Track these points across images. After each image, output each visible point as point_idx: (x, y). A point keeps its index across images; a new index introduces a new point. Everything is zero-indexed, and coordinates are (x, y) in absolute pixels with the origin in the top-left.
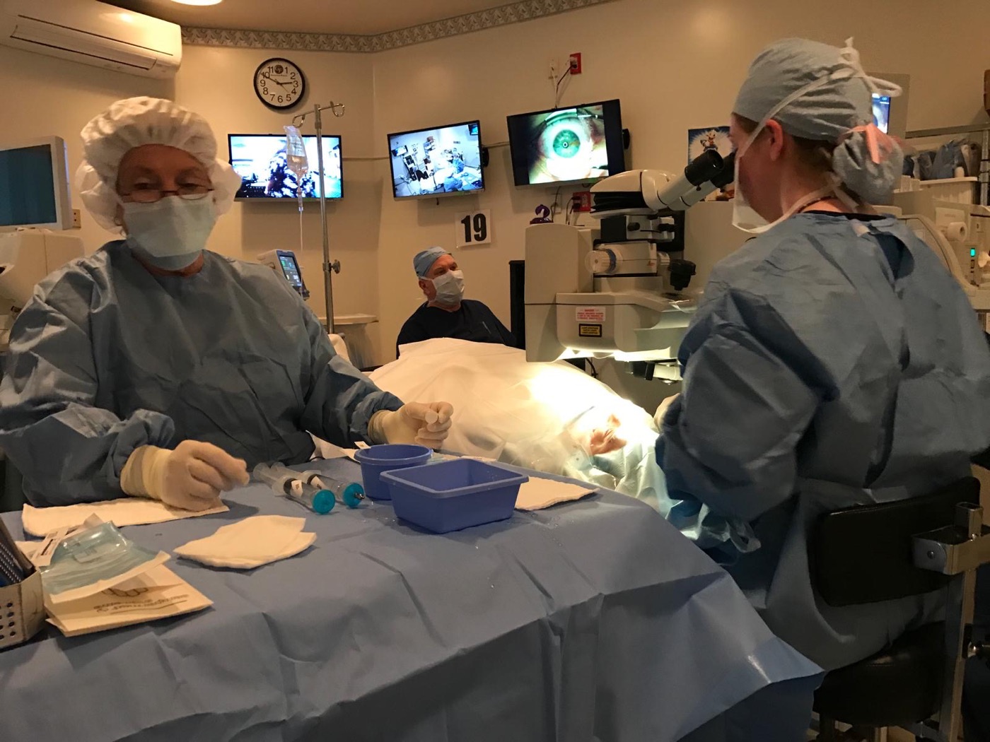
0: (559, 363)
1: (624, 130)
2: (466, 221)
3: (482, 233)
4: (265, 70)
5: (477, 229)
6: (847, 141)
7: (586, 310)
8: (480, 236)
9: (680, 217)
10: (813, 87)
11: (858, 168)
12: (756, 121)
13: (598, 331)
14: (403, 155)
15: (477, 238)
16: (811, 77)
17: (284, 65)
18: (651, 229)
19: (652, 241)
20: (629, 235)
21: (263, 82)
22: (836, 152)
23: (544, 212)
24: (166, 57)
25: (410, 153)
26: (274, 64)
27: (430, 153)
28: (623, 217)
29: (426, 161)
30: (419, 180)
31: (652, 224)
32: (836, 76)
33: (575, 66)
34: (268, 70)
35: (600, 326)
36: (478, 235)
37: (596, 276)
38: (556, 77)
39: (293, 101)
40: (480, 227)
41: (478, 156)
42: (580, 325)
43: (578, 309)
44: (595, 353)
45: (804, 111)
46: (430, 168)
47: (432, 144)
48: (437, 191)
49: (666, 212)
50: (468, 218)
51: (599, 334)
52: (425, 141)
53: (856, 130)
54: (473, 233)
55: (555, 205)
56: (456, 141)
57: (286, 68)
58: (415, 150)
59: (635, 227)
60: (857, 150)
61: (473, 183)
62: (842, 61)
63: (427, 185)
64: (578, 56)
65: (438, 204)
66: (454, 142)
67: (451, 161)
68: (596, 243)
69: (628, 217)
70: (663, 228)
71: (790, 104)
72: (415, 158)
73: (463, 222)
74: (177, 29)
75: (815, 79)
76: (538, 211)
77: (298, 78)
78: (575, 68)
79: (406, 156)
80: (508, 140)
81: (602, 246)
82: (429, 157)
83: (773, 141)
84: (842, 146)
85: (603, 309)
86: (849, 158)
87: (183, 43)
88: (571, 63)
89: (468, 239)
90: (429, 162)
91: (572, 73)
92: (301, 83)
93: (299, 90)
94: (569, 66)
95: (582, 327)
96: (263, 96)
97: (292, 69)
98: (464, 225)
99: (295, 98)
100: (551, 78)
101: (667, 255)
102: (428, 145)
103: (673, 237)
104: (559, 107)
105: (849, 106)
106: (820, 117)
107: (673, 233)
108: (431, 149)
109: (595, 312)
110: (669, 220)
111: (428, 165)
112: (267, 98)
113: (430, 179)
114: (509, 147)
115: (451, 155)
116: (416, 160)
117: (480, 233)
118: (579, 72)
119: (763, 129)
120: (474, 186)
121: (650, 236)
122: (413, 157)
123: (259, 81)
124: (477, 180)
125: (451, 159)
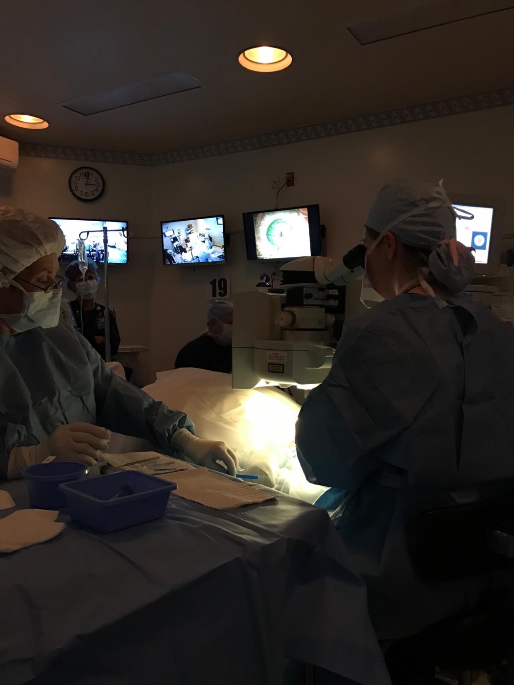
0: (255, 389)
1: (322, 225)
2: (213, 283)
3: (224, 291)
4: (77, 174)
5: (220, 288)
6: (438, 249)
7: (273, 354)
8: (223, 293)
9: (342, 290)
10: (416, 211)
11: (444, 268)
12: (378, 231)
13: (281, 368)
14: (171, 236)
15: (220, 294)
16: (414, 204)
17: (91, 171)
18: (321, 298)
19: (321, 306)
20: (305, 302)
21: (75, 182)
22: (431, 256)
23: (266, 278)
24: (6, 163)
25: (176, 235)
26: (84, 171)
27: (190, 236)
28: (300, 289)
29: (187, 241)
30: (181, 254)
31: (321, 294)
32: (431, 205)
33: (290, 181)
34: (79, 175)
35: (283, 365)
36: (222, 293)
37: (283, 329)
38: (277, 188)
39: (96, 196)
40: (223, 287)
41: (223, 239)
42: (269, 364)
43: (268, 353)
44: (280, 384)
45: (410, 228)
46: (189, 246)
47: (191, 230)
48: (192, 262)
49: (331, 286)
50: (215, 280)
51: (282, 371)
52: (187, 227)
53: (443, 242)
54: (218, 291)
55: (274, 274)
56: (207, 228)
57: (92, 174)
58: (179, 233)
59: (309, 296)
60: (443, 256)
61: (219, 257)
62: (435, 195)
63: (187, 257)
64: (292, 174)
65: (194, 270)
66: (206, 229)
67: (204, 242)
68: (283, 306)
69: (304, 289)
70: (330, 297)
71: (400, 222)
72: (179, 238)
73: (211, 283)
74: (16, 144)
75: (417, 206)
76: (262, 278)
77: (100, 181)
78: (290, 182)
79: (173, 237)
80: (243, 229)
81: (287, 308)
82: (189, 238)
83: (389, 246)
84: (434, 253)
85: (284, 354)
86: (439, 261)
87: (20, 154)
88: (287, 178)
89: (214, 295)
90: (189, 242)
91: (288, 186)
92: (102, 184)
93: (100, 189)
94: (286, 181)
95: (270, 365)
96: (75, 192)
97: (96, 175)
98: (211, 285)
99: (97, 194)
100: (273, 188)
101: (333, 315)
102: (188, 230)
103: (337, 304)
104: (278, 208)
105: (440, 226)
106: (421, 232)
107: (337, 301)
108: (190, 233)
109: (279, 355)
110: (335, 292)
111: (188, 243)
112: (78, 194)
113: (189, 253)
114: (244, 233)
115: (203, 238)
116: (180, 240)
117: (223, 291)
118: (293, 184)
119: (383, 237)
120: (219, 259)
121: (320, 303)
122: (178, 238)
123: (72, 182)
124: (221, 254)
125: (204, 240)
